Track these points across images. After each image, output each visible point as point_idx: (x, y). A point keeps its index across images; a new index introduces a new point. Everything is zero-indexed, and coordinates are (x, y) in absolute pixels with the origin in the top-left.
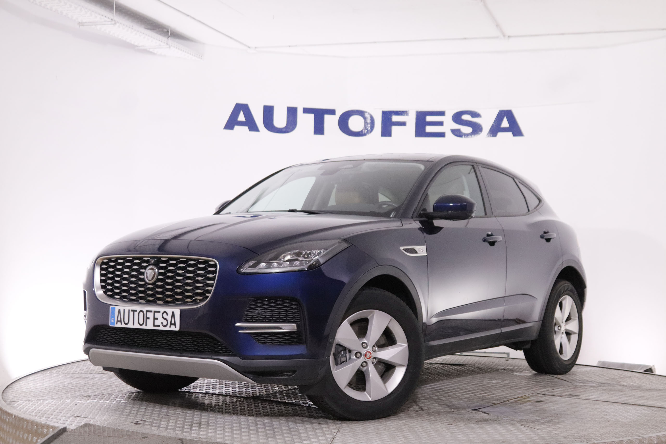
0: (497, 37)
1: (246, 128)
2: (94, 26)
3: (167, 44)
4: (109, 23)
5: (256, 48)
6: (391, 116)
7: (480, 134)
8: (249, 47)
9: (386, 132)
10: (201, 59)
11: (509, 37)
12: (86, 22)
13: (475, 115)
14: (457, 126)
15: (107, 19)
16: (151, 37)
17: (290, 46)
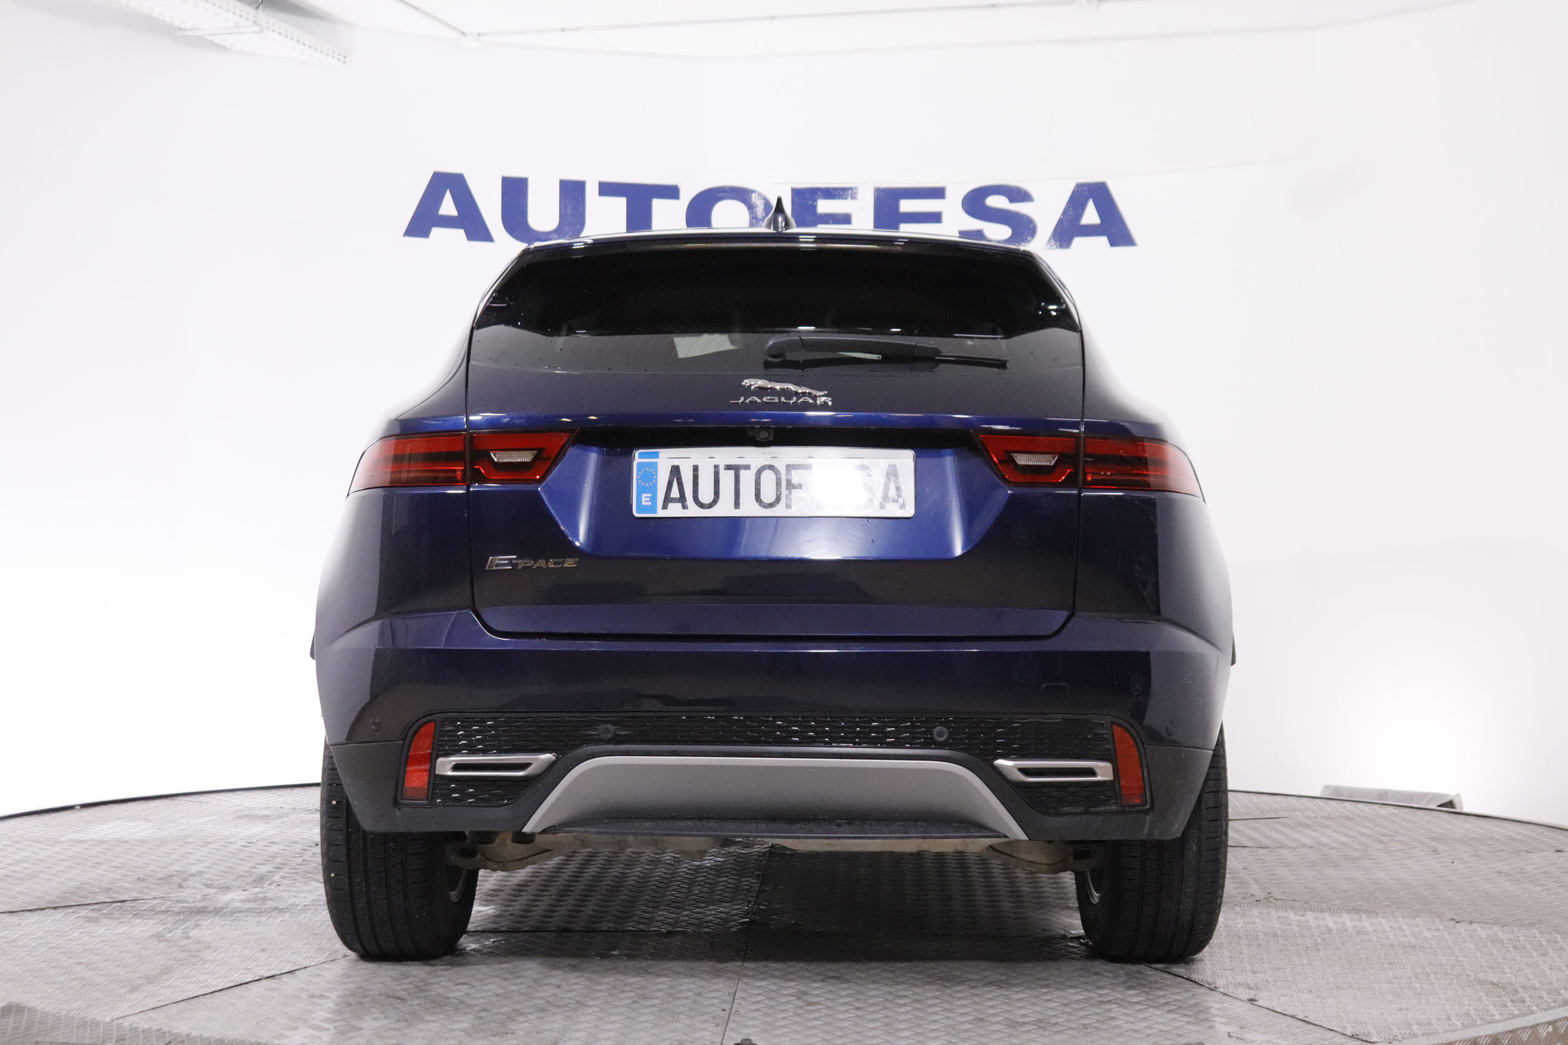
0: (1071, 2)
1: (460, 233)
3: (255, 22)
5: (479, 35)
6: (816, 201)
7: (1029, 242)
8: (463, 34)
10: (344, 62)
13: (1018, 195)
14: (973, 224)
17: (563, 30)
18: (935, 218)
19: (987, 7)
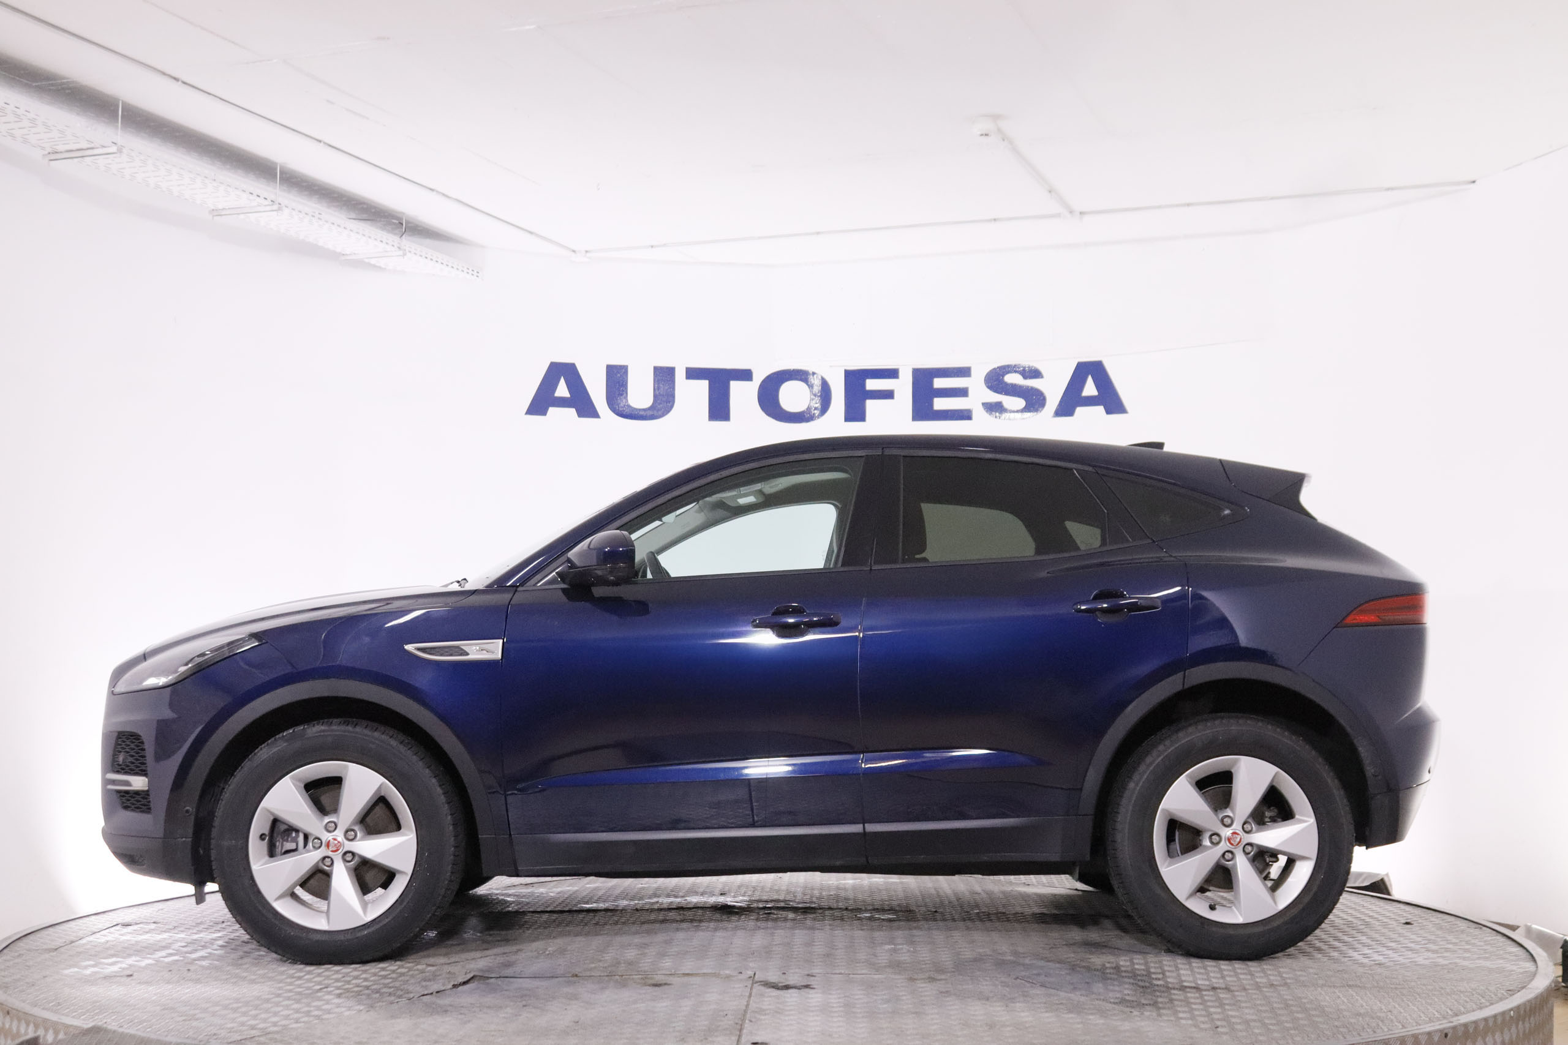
0: (1056, 216)
1: (572, 412)
2: (242, 216)
3: (399, 248)
4: (268, 208)
5: (587, 252)
7: (1040, 410)
8: (574, 251)
9: (855, 413)
10: (478, 277)
11: (1081, 213)
12: (224, 209)
13: (1030, 372)
14: (994, 397)
15: (261, 200)
16: (364, 235)
17: (652, 247)
18: (963, 392)
19: (989, 221)
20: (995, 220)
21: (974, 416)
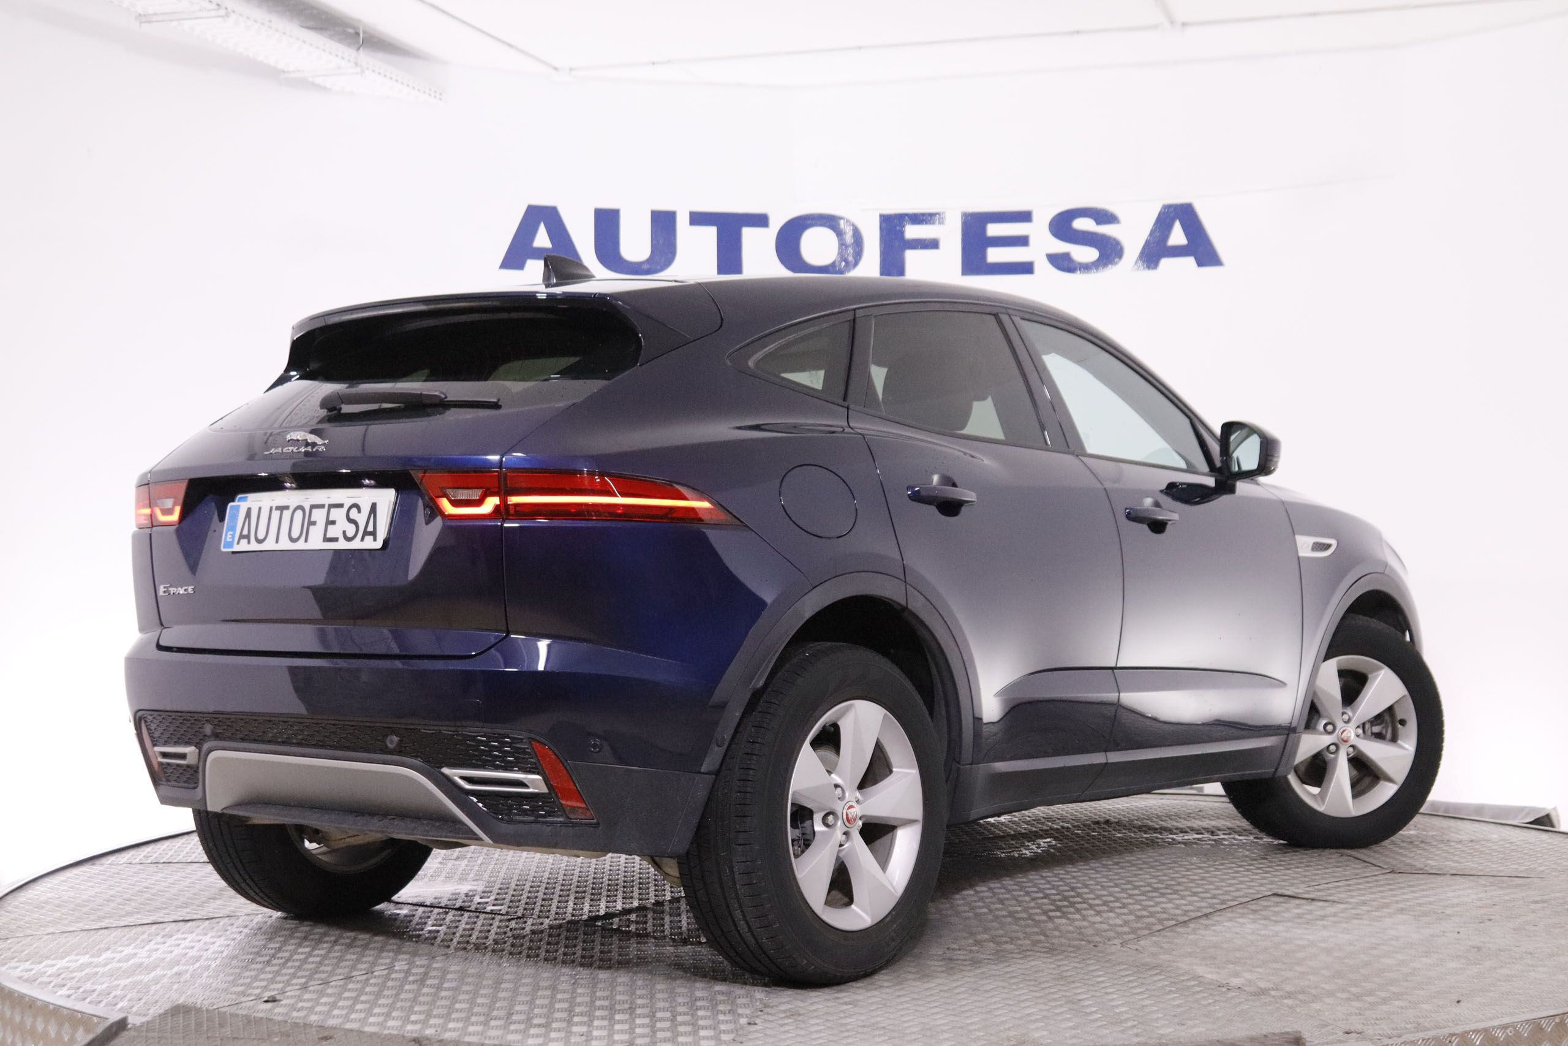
0: (1155, 27)
2: (175, 23)
3: (356, 64)
4: (213, 14)
5: (571, 69)
7: (1117, 263)
8: (556, 69)
10: (440, 99)
11: (1184, 24)
12: (155, 14)
13: (1104, 217)
14: (1060, 247)
16: (317, 48)
18: (1022, 241)
19: (1072, 33)
20: (1078, 32)
21: (1036, 268)
